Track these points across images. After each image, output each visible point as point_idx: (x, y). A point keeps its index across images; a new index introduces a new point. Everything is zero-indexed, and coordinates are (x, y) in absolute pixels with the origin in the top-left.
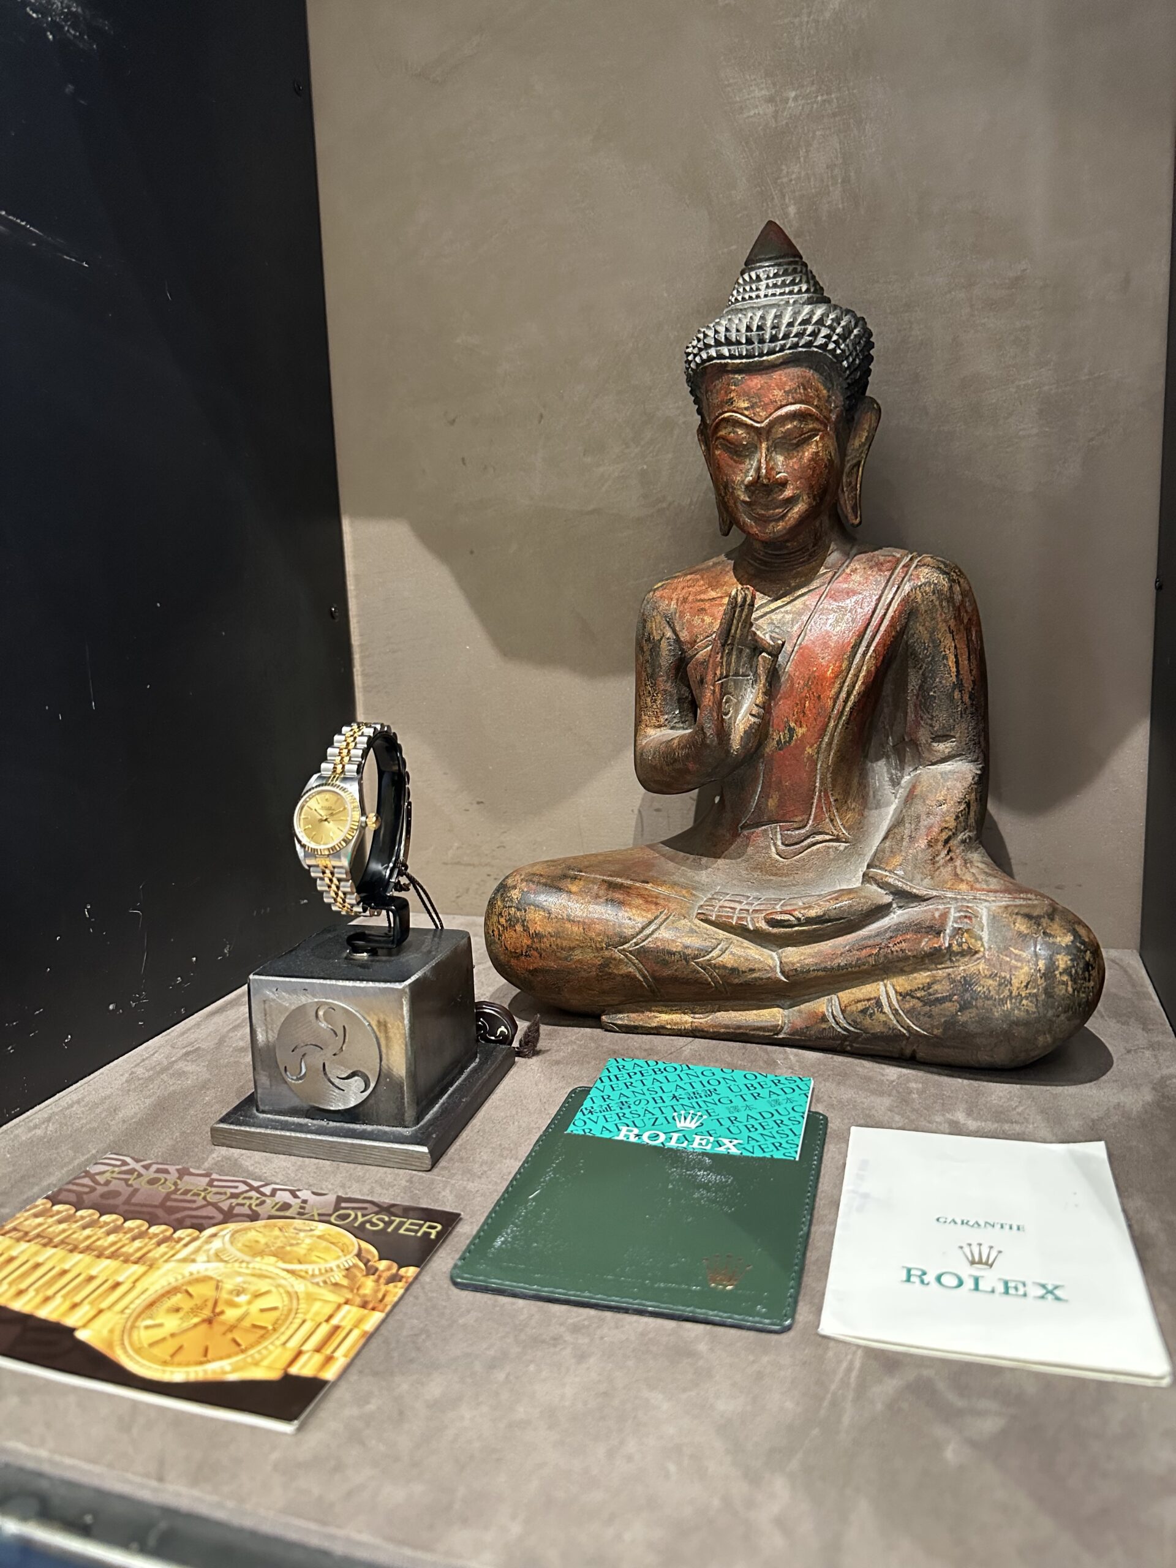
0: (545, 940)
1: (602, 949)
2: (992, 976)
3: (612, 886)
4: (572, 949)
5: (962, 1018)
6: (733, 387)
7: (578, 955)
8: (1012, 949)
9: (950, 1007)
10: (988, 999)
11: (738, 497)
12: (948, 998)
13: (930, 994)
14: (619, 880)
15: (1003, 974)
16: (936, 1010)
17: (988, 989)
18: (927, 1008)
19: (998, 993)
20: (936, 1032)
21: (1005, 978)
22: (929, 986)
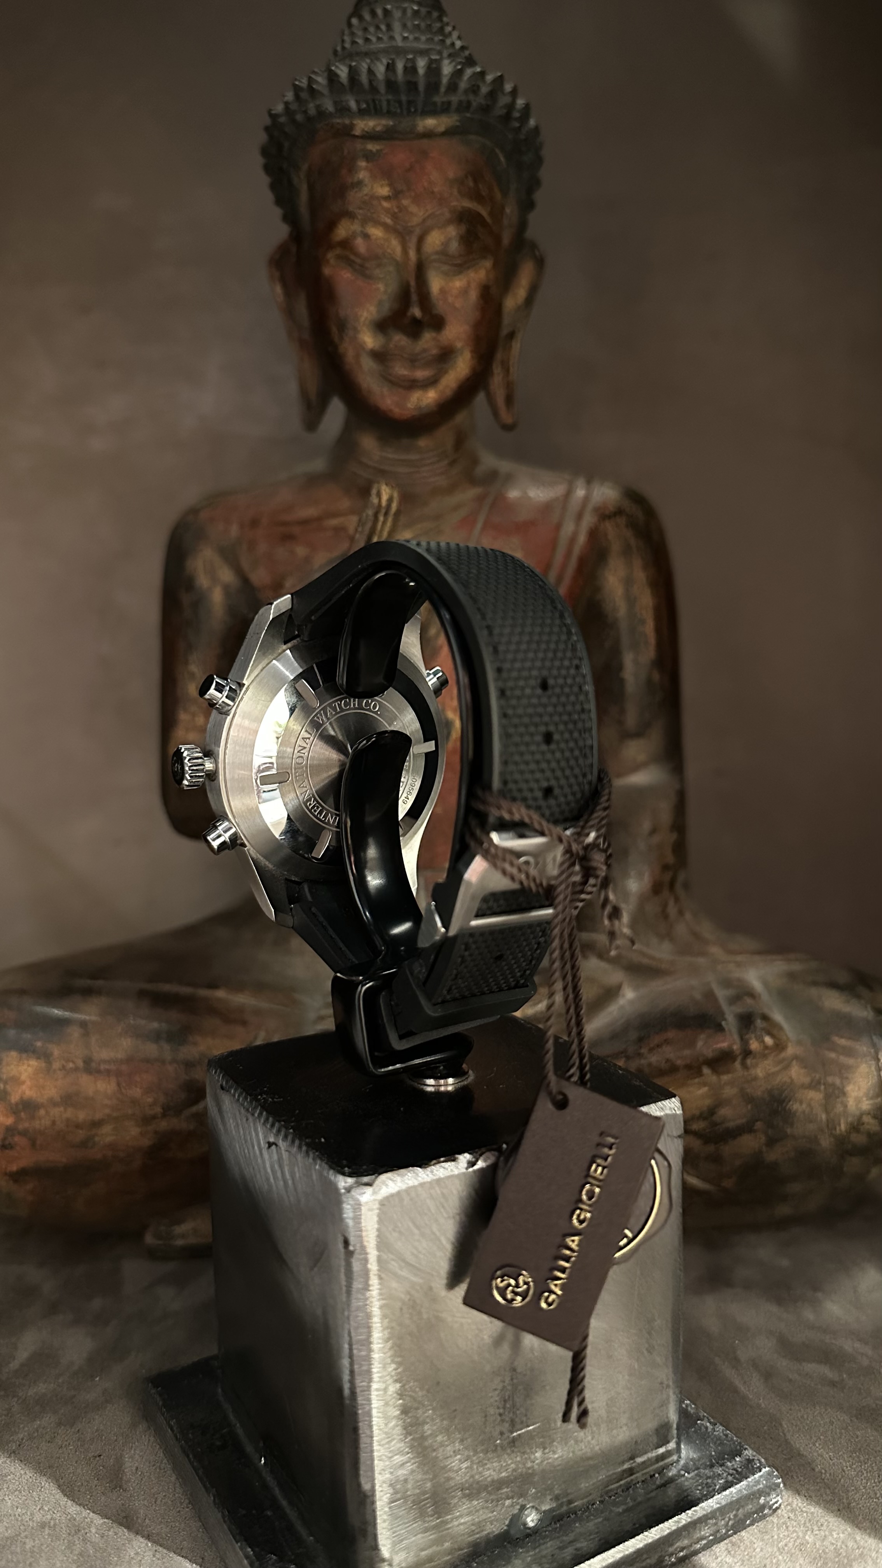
0: (42, 1112)
1: (154, 1117)
2: (814, 1085)
3: (160, 1001)
4: (96, 1124)
5: (773, 1156)
6: (363, 164)
7: (107, 1135)
8: (836, 1039)
9: (749, 1143)
10: (811, 1122)
11: (361, 347)
12: (747, 1128)
13: (715, 1124)
14: (167, 987)
15: (830, 1079)
16: (727, 1149)
17: (809, 1105)
18: (711, 1148)
19: (827, 1112)
20: (728, 1183)
21: (833, 1085)
22: (712, 1111)
